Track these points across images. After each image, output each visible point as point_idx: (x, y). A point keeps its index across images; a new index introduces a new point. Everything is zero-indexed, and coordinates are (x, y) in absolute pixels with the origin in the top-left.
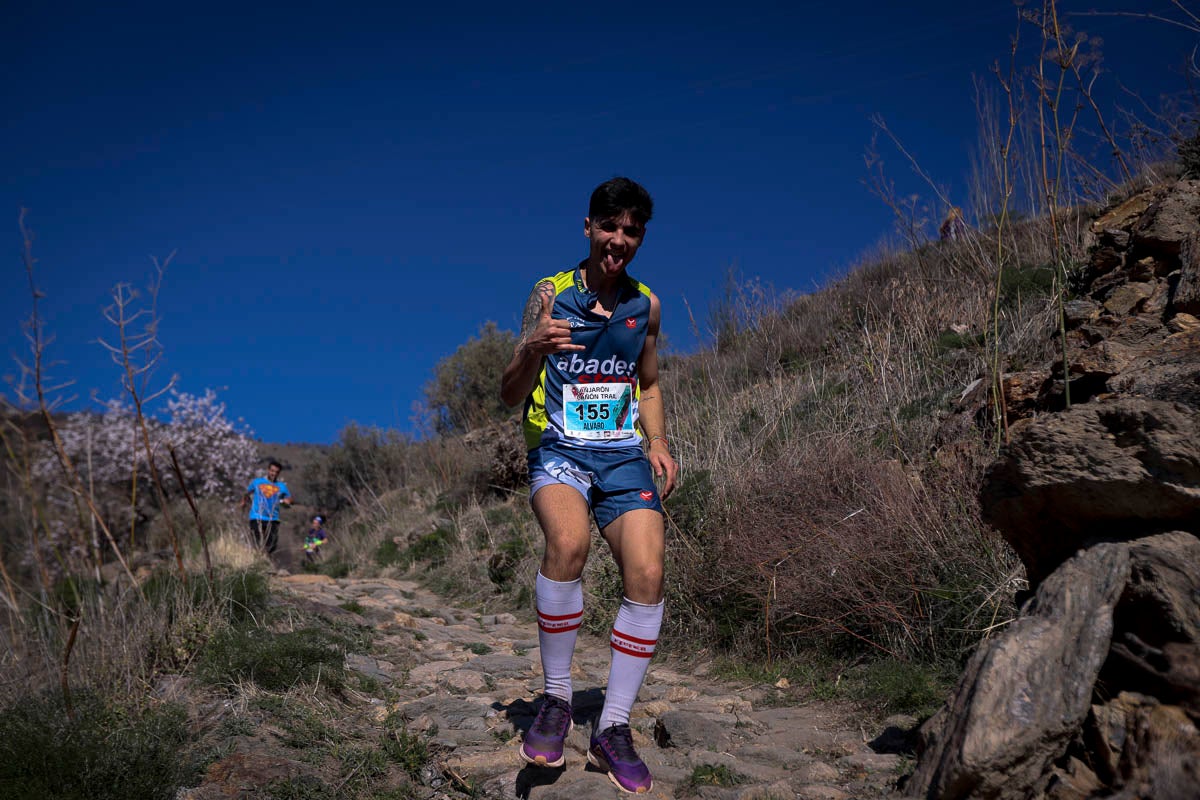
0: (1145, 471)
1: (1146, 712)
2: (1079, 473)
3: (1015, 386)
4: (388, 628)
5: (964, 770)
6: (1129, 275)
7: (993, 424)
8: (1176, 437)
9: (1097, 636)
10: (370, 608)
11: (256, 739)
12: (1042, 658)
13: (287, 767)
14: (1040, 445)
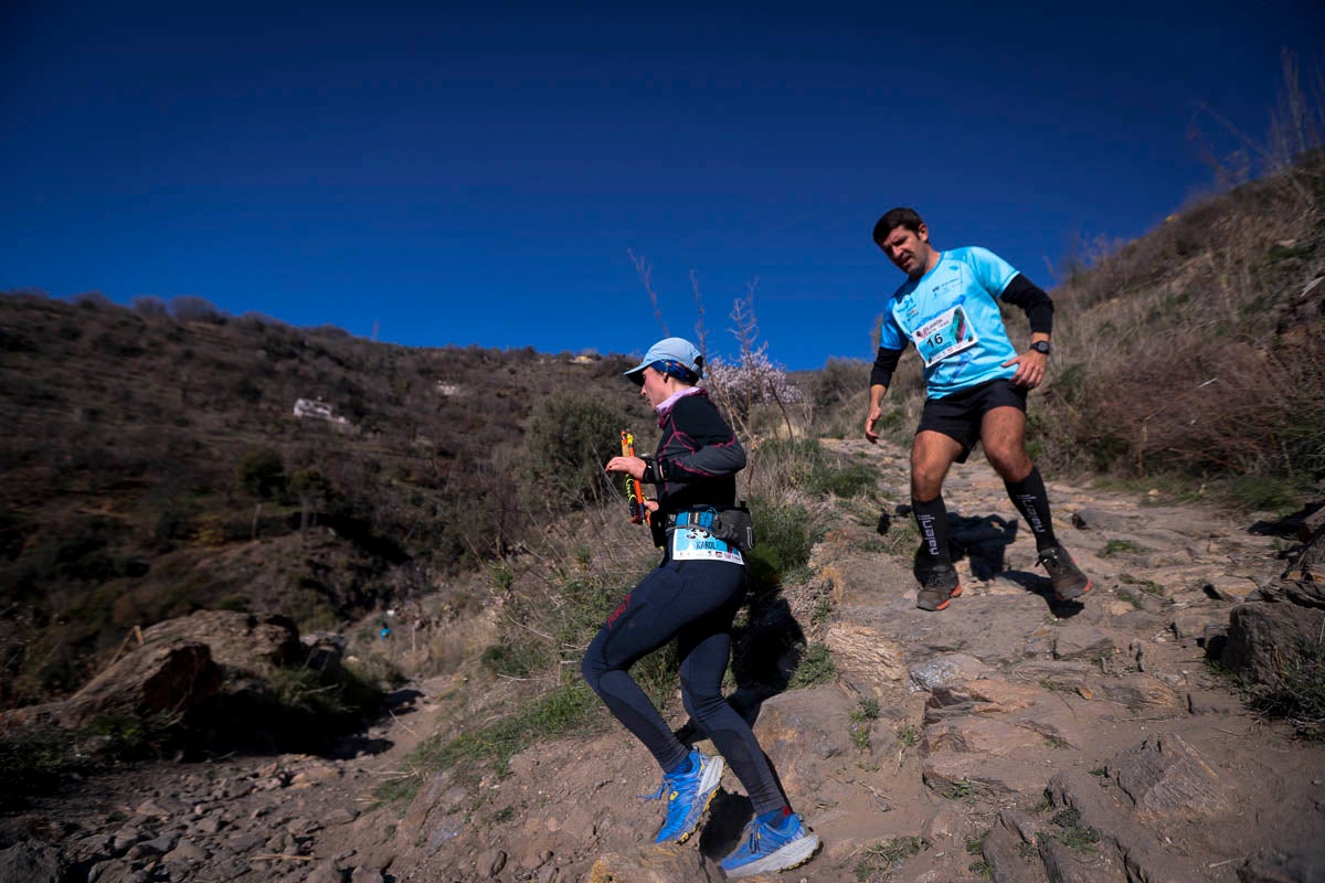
11: (844, 521)
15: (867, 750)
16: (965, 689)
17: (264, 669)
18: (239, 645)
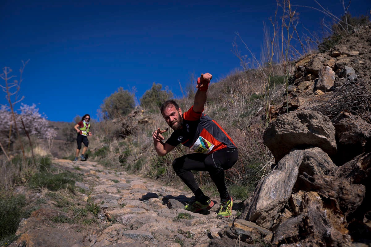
0: (308, 130)
1: (308, 193)
2: (291, 131)
3: (273, 109)
4: (88, 175)
5: (256, 212)
6: (305, 79)
7: (266, 119)
8: (318, 121)
9: (294, 175)
10: (83, 169)
11: (47, 205)
12: (279, 181)
13: (57, 213)
14: (281, 122)
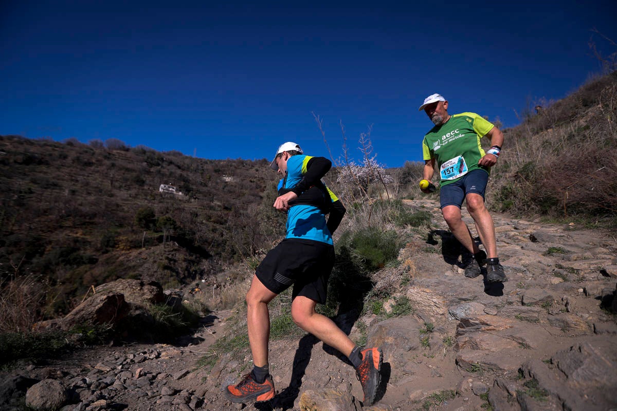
10: (426, 207)
11: (415, 238)
15: (428, 348)
16: (477, 319)
17: (147, 305)
18: (137, 294)
